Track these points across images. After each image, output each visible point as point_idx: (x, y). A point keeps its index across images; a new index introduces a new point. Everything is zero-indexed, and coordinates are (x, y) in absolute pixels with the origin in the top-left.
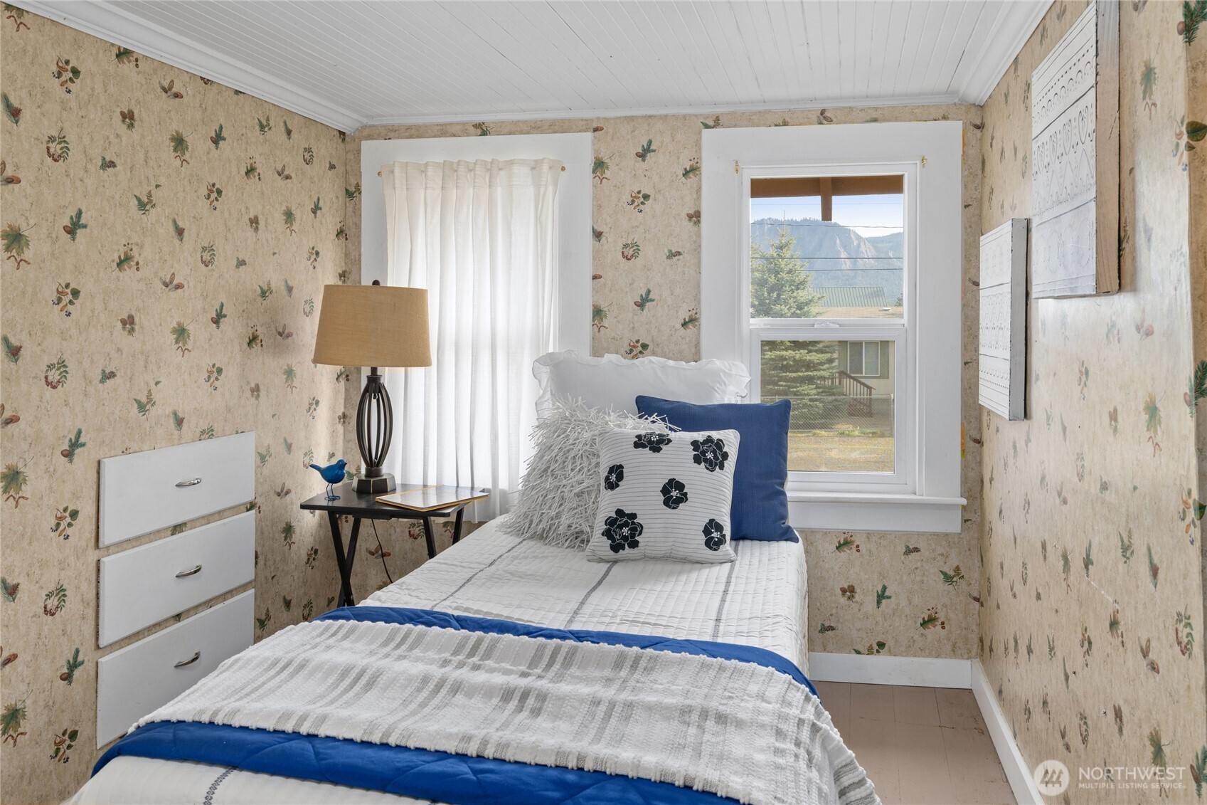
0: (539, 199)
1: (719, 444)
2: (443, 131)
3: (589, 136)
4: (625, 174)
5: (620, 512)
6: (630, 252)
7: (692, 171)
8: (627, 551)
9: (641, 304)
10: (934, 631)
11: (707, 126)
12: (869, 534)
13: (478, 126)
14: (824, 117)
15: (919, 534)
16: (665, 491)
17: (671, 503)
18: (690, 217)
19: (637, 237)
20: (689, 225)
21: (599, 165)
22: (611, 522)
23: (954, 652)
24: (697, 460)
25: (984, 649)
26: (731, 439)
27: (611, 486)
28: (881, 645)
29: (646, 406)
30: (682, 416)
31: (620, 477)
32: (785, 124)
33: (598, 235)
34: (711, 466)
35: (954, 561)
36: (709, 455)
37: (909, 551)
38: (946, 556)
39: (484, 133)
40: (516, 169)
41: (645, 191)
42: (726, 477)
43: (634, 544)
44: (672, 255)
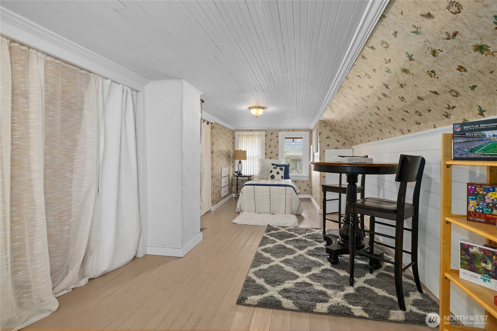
0: (259, 140)
1: (282, 168)
2: (246, 130)
3: (265, 132)
4: (269, 137)
5: (272, 175)
6: (270, 146)
7: (277, 136)
8: (273, 179)
9: (271, 153)
10: (306, 191)
11: (279, 131)
12: (298, 180)
13: (250, 130)
14: (293, 130)
15: (304, 180)
16: (277, 173)
17: (278, 174)
18: (277, 142)
19: (270, 144)
20: (277, 143)
21: (266, 135)
22: (271, 176)
23: (308, 194)
24: (280, 170)
25: (311, 193)
26: (284, 168)
27: (271, 173)
28: (300, 193)
29: (273, 165)
30: (277, 166)
31: (272, 172)
32: (289, 131)
33: (266, 144)
34: (282, 170)
35: (308, 183)
36: (281, 169)
37: (303, 182)
38: (307, 183)
39: (251, 131)
40: (256, 136)
41: (272, 139)
42: (283, 172)
43: (274, 178)
44: (275, 147)
